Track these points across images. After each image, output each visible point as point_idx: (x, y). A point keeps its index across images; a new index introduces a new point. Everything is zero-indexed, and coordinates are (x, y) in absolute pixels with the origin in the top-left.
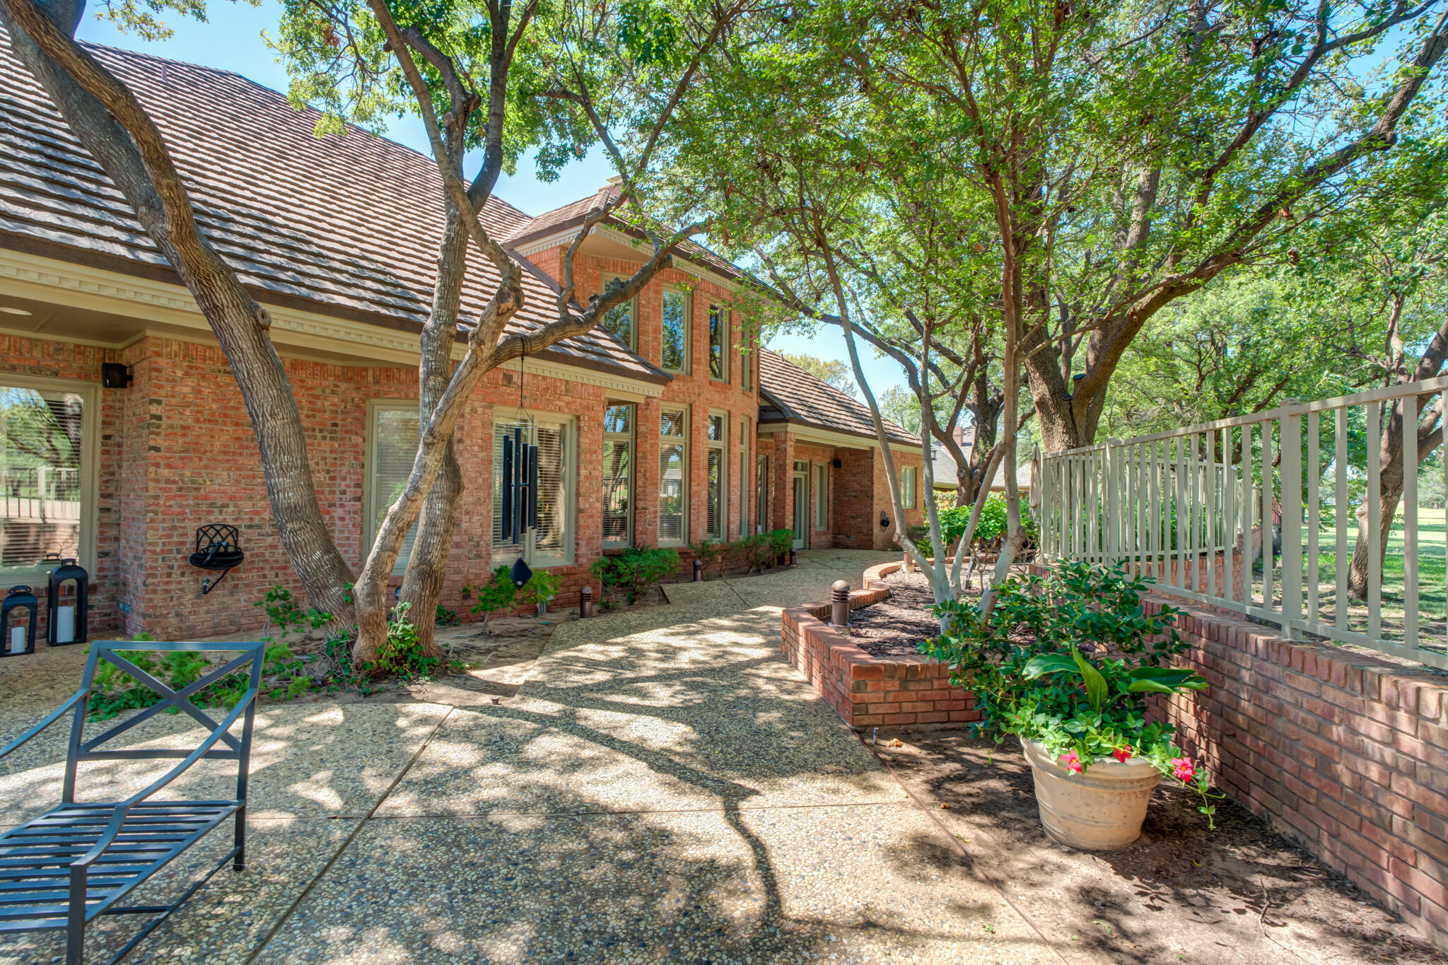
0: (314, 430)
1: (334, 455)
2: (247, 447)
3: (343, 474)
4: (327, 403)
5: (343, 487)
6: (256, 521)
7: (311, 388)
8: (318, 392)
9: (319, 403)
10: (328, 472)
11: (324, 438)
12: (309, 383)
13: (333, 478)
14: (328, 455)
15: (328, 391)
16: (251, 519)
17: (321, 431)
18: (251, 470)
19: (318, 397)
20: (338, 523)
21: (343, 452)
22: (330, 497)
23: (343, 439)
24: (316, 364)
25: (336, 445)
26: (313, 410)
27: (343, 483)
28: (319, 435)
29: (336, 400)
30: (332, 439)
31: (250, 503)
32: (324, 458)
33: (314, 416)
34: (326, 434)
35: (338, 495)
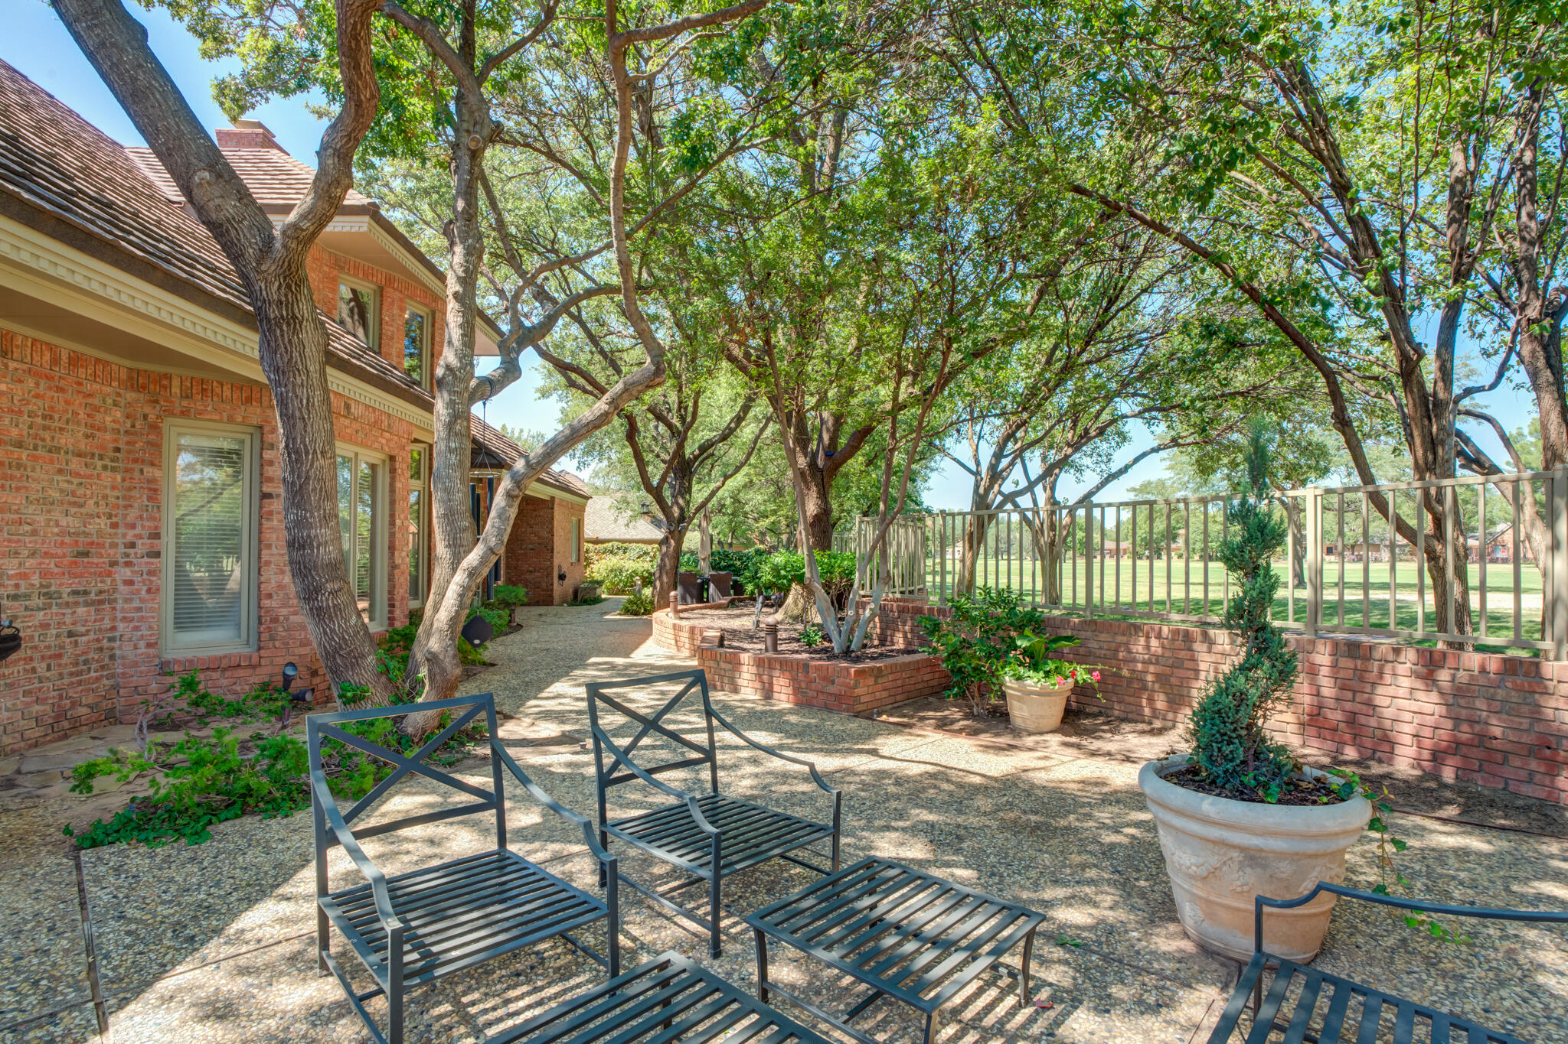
0: (93, 455)
1: (116, 493)
2: (12, 478)
3: (130, 519)
4: (108, 419)
5: (129, 538)
6: (22, 590)
7: (90, 395)
8: (96, 401)
9: (98, 416)
10: (110, 516)
11: (105, 467)
12: (89, 387)
13: (115, 525)
14: (108, 491)
15: (109, 401)
16: (17, 586)
17: (101, 458)
18: (17, 512)
19: (97, 409)
20: (122, 588)
21: (130, 489)
22: (111, 551)
23: (127, 470)
24: (98, 361)
25: (119, 478)
26: (92, 427)
27: (131, 533)
28: (99, 463)
29: (118, 414)
30: (114, 469)
31: (16, 561)
32: (105, 497)
33: (93, 436)
34: (107, 462)
35: (121, 549)
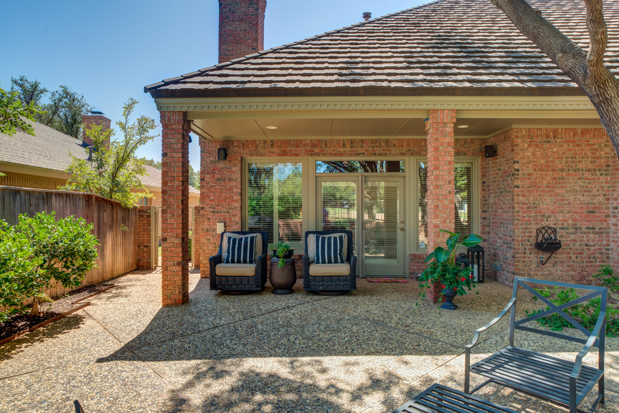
0: (595, 170)
1: (608, 185)
2: (559, 183)
3: (614, 196)
4: (602, 153)
5: (615, 205)
6: (565, 225)
7: (593, 145)
8: (596, 147)
9: (597, 153)
10: (605, 195)
11: (602, 174)
12: (591, 141)
13: (608, 199)
14: (604, 185)
15: (603, 145)
16: (563, 224)
17: (599, 170)
18: (562, 196)
19: (597, 150)
20: (612, 227)
21: (614, 183)
22: (606, 211)
23: (613, 174)
24: (595, 129)
25: (609, 178)
26: (594, 158)
27: (615, 202)
28: (598, 173)
29: (608, 150)
30: (606, 175)
31: (562, 215)
32: (602, 187)
33: (595, 162)
34: (603, 172)
35: (611, 210)
